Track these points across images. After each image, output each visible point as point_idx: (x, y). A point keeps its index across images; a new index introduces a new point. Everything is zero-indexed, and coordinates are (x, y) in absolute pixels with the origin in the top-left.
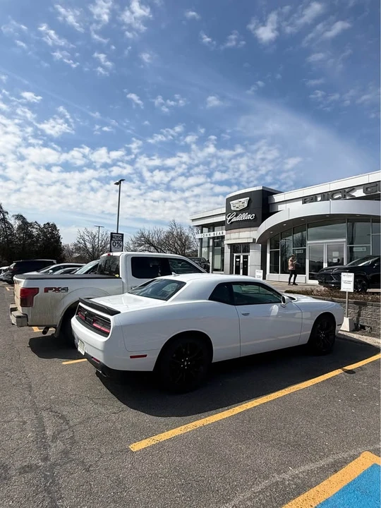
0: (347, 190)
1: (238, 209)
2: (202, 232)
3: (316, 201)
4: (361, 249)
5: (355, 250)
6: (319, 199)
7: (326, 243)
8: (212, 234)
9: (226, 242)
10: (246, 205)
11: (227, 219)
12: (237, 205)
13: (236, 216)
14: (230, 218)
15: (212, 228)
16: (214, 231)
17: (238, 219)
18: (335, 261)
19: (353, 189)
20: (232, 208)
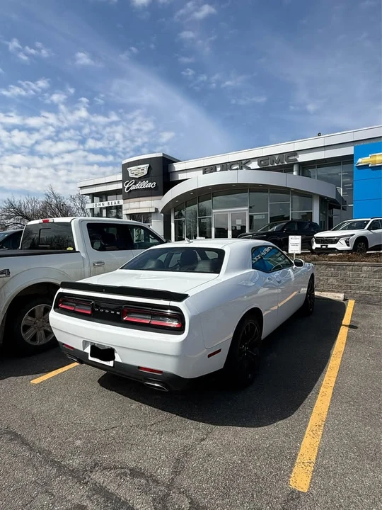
0: (243, 162)
1: (137, 177)
2: (93, 202)
3: (216, 171)
4: (260, 217)
5: (255, 217)
6: (219, 169)
7: (230, 211)
8: (106, 204)
9: (124, 212)
10: (146, 172)
11: (124, 187)
12: (136, 172)
13: (135, 184)
14: (127, 186)
15: (104, 197)
16: (107, 200)
17: (138, 186)
18: (239, 228)
19: (249, 161)
20: (130, 175)
